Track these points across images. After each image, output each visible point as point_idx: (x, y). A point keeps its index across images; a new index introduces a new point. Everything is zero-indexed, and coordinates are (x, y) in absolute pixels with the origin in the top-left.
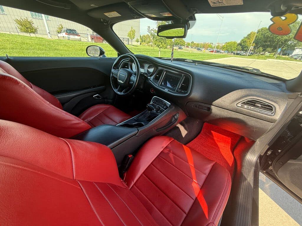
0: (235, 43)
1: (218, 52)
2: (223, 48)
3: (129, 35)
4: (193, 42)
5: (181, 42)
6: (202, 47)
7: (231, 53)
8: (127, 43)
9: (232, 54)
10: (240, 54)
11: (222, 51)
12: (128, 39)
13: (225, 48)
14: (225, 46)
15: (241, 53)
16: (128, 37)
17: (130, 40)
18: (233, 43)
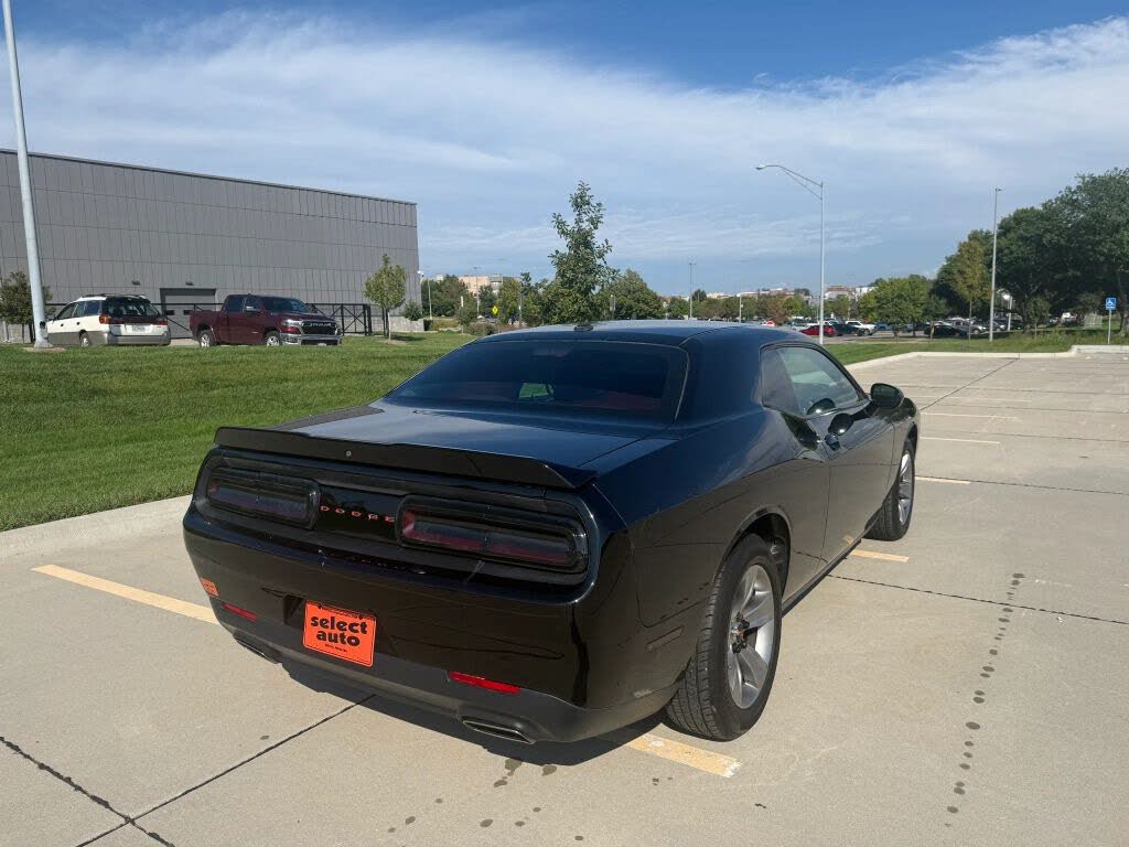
0: (915, 281)
1: (843, 330)
2: (863, 309)
3: (374, 290)
4: (699, 296)
5: (638, 301)
6: (757, 314)
7: (915, 330)
8: (361, 328)
9: (917, 333)
10: (957, 331)
11: (862, 326)
12: (366, 307)
13: (872, 309)
14: (873, 303)
15: (962, 328)
16: (366, 301)
17: (376, 309)
18: (907, 286)
